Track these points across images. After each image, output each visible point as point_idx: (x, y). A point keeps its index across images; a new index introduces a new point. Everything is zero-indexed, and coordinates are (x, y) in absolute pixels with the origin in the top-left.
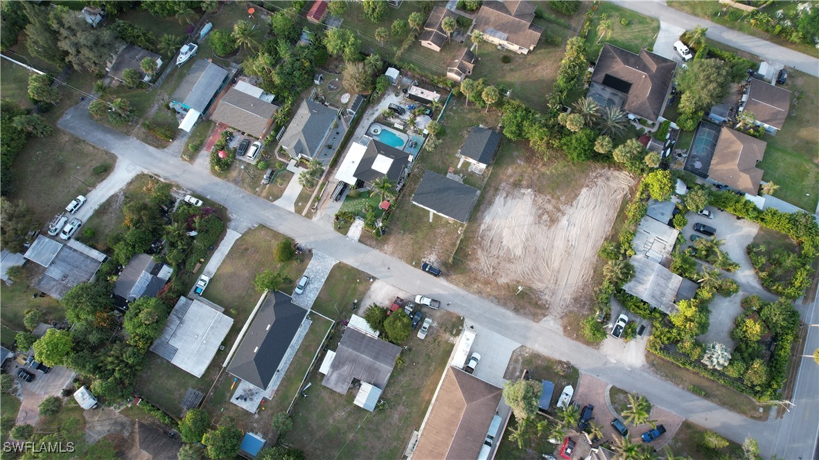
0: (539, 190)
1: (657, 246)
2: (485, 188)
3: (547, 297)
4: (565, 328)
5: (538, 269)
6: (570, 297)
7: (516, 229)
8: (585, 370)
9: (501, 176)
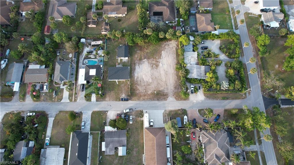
0: (148, 58)
1: (192, 60)
2: (131, 65)
3: (166, 91)
4: (176, 98)
5: (159, 83)
6: (173, 88)
7: (147, 74)
8: (188, 109)
9: (134, 59)
